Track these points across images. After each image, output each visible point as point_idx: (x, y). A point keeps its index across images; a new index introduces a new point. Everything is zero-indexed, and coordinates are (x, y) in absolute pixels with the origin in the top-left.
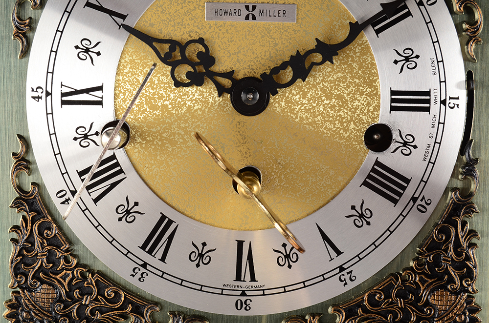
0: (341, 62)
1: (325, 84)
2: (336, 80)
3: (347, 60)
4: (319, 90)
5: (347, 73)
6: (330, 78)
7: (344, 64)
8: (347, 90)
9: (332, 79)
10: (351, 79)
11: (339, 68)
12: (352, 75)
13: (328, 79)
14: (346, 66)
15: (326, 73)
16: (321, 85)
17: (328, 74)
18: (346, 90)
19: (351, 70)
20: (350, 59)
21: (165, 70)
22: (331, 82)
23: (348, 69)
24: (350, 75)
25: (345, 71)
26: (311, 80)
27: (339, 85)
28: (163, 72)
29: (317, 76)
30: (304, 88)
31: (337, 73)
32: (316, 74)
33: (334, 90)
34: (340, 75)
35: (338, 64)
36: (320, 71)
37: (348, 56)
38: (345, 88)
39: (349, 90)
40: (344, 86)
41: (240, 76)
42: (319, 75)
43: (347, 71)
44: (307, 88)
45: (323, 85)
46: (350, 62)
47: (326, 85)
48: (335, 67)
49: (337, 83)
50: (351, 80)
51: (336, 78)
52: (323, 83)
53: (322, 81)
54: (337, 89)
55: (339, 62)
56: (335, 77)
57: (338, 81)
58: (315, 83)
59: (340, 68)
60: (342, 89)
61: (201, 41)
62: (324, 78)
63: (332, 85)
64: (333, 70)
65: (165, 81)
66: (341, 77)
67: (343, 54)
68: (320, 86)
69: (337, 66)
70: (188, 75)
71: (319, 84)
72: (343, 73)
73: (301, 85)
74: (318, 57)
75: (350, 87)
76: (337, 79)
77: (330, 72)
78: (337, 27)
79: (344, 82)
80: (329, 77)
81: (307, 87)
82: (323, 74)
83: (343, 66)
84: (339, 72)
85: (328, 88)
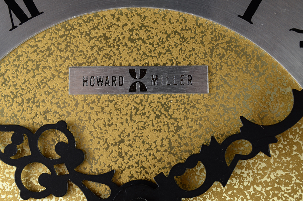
0: (280, 152)
1: (257, 188)
2: (274, 181)
3: (291, 148)
4: (248, 197)
5: (292, 170)
6: (265, 179)
7: (286, 155)
8: (293, 197)
9: (269, 180)
10: (298, 179)
11: (278, 162)
12: (299, 172)
13: (263, 180)
14: (289, 159)
15: (258, 170)
16: (251, 189)
17: (261, 172)
18: (290, 196)
19: (298, 164)
20: (295, 148)
21: (7, 173)
22: (267, 184)
23: (293, 164)
24: (297, 173)
25: (288, 167)
26: (234, 182)
27: (279, 189)
28: (5, 175)
29: (245, 175)
30: (224, 195)
31: (275, 170)
32: (243, 173)
33: (273, 197)
34: (280, 172)
35: (276, 157)
36: (248, 167)
37: (291, 143)
38: (289, 194)
39: (295, 196)
40: (288, 190)
41: (124, 179)
42: (248, 174)
43: (291, 166)
44: (230, 196)
45: (254, 189)
46: (294, 153)
47: (259, 189)
48: (272, 161)
49: (276, 185)
50: (298, 181)
51: (274, 178)
52: (255, 186)
53: (253, 183)
54: (276, 195)
55: (277, 152)
56: (272, 176)
57: (278, 183)
58: (242, 187)
59: (280, 163)
60: (285, 195)
61: (62, 126)
62: (255, 179)
63: (268, 189)
64: (269, 165)
65: (8, 190)
66: (282, 176)
67: (284, 141)
68: (250, 192)
69: (275, 159)
70: (43, 179)
71: (247, 188)
72: (284, 170)
73: (219, 190)
74: (246, 146)
75: (298, 191)
76: (276, 179)
77: (264, 169)
78: (272, 98)
79: (287, 185)
80: (262, 177)
81: (230, 193)
82: (253, 172)
83: (284, 159)
84: (278, 168)
85: (263, 194)
